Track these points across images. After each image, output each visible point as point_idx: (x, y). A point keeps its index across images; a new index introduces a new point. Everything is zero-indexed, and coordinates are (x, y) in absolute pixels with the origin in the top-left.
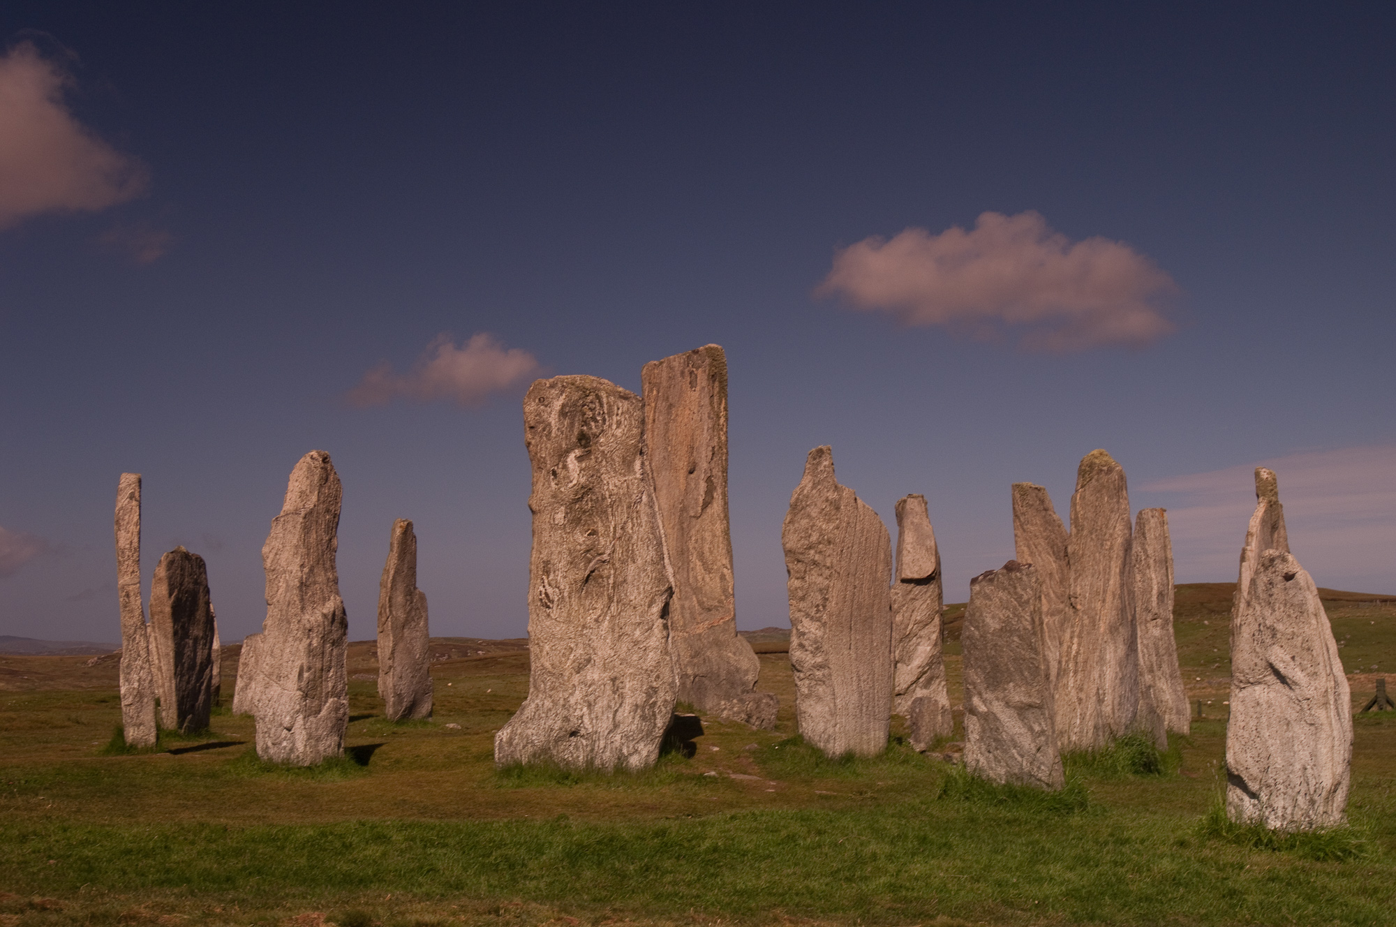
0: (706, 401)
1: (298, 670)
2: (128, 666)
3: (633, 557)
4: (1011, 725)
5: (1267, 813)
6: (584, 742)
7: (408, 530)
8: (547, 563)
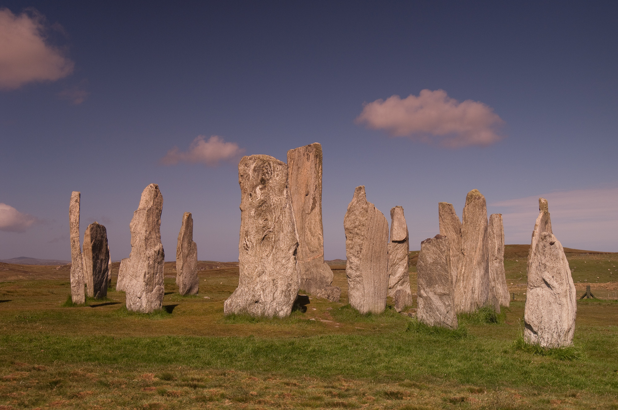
0: (313, 166)
1: (144, 273)
2: (74, 271)
3: (282, 230)
4: (436, 302)
5: (541, 340)
6: (261, 305)
7: (190, 217)
8: (247, 232)
